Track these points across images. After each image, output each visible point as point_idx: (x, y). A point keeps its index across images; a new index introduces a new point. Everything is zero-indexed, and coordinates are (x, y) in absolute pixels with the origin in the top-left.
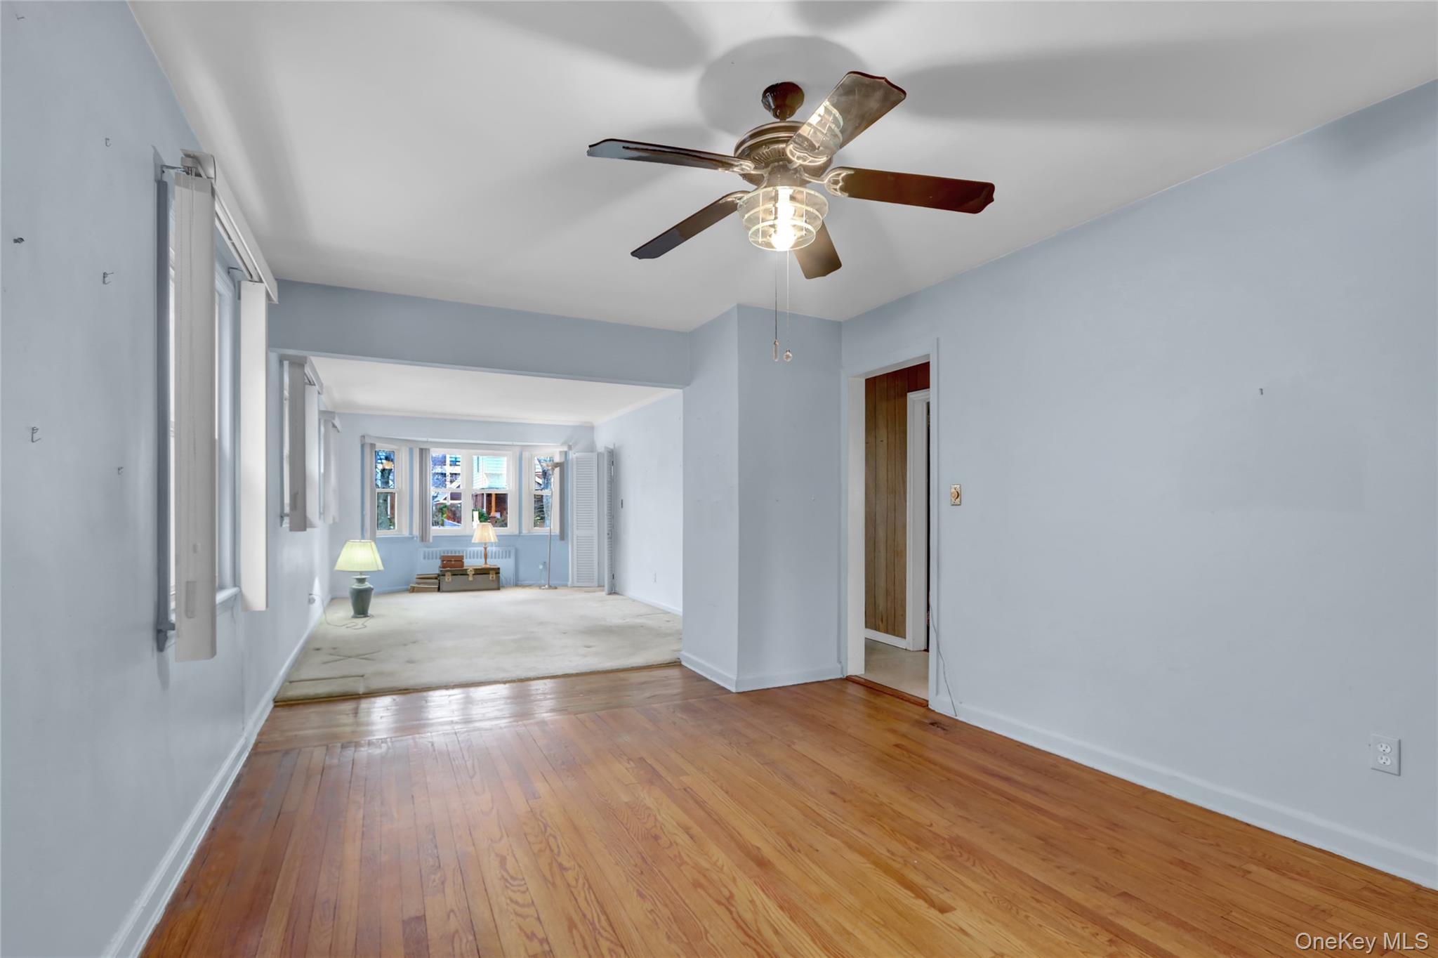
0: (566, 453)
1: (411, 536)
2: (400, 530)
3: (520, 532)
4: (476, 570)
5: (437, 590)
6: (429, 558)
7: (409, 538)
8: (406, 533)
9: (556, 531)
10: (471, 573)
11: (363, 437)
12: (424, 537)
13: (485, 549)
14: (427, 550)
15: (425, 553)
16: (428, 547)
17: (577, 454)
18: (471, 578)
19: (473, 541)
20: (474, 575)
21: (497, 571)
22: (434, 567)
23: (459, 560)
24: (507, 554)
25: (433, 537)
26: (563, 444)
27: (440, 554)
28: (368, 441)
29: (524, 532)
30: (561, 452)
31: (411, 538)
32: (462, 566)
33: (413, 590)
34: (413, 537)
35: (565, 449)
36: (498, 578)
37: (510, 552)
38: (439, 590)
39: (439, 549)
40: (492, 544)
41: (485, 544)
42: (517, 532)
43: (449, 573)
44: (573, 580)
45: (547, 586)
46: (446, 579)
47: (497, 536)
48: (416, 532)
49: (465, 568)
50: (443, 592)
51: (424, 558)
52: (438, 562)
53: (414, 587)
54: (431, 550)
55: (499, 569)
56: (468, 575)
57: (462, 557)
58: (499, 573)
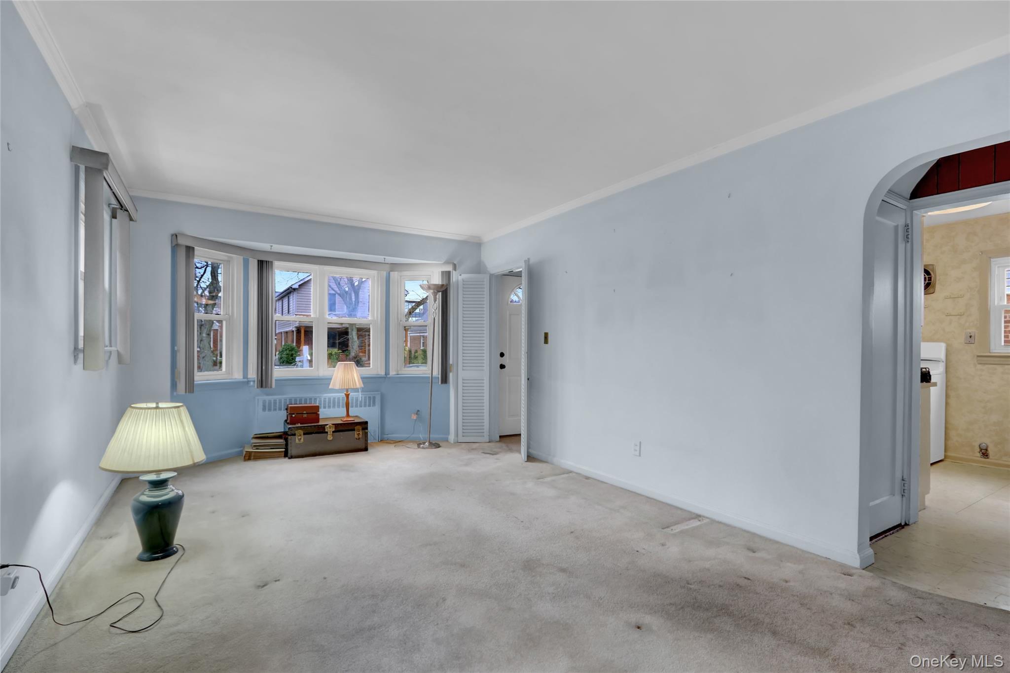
0: (449, 273)
1: (246, 380)
2: (229, 371)
3: (387, 373)
4: (336, 425)
5: (283, 454)
6: (270, 410)
7: (243, 382)
8: (238, 376)
9: (437, 372)
10: (330, 430)
11: (175, 236)
12: (263, 381)
13: (347, 396)
14: (267, 398)
15: (264, 402)
16: (268, 395)
17: (464, 276)
18: (330, 437)
19: (331, 387)
20: (333, 432)
21: (364, 425)
22: (276, 423)
23: (313, 412)
24: (371, 401)
25: (276, 380)
26: (447, 262)
27: (285, 402)
28: (182, 241)
29: (392, 373)
30: (443, 272)
31: (246, 383)
32: (318, 420)
33: (249, 457)
34: (248, 382)
35: (449, 268)
36: (366, 435)
37: (374, 398)
38: (286, 455)
39: (285, 396)
40: (356, 390)
41: (347, 390)
42: (383, 373)
43: (301, 432)
44: (457, 435)
45: (427, 444)
46: (297, 440)
47: (361, 378)
48: (253, 374)
49: (321, 423)
50: (291, 457)
51: (264, 409)
52: (283, 415)
53: (250, 453)
54: (272, 398)
55: (366, 423)
56: (327, 432)
57: (317, 408)
58: (367, 428)
